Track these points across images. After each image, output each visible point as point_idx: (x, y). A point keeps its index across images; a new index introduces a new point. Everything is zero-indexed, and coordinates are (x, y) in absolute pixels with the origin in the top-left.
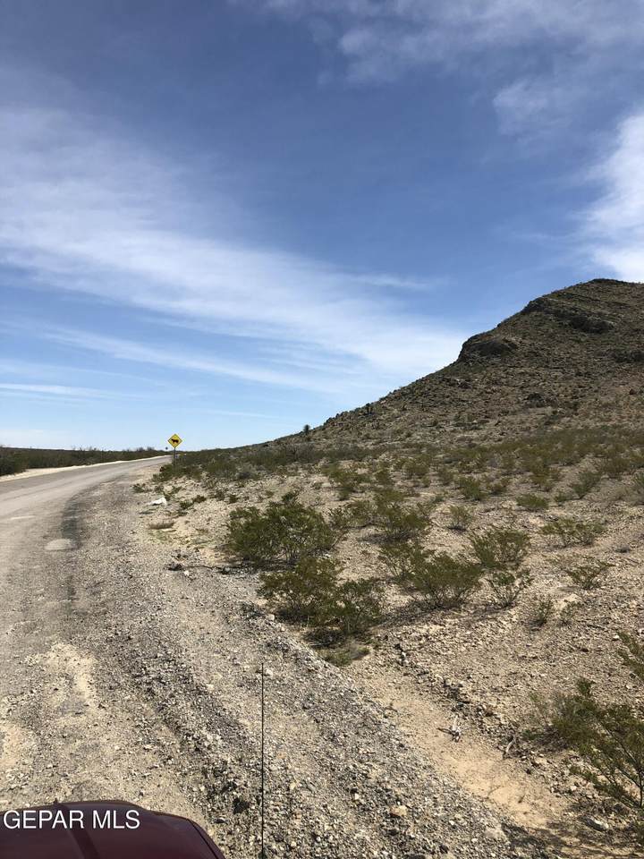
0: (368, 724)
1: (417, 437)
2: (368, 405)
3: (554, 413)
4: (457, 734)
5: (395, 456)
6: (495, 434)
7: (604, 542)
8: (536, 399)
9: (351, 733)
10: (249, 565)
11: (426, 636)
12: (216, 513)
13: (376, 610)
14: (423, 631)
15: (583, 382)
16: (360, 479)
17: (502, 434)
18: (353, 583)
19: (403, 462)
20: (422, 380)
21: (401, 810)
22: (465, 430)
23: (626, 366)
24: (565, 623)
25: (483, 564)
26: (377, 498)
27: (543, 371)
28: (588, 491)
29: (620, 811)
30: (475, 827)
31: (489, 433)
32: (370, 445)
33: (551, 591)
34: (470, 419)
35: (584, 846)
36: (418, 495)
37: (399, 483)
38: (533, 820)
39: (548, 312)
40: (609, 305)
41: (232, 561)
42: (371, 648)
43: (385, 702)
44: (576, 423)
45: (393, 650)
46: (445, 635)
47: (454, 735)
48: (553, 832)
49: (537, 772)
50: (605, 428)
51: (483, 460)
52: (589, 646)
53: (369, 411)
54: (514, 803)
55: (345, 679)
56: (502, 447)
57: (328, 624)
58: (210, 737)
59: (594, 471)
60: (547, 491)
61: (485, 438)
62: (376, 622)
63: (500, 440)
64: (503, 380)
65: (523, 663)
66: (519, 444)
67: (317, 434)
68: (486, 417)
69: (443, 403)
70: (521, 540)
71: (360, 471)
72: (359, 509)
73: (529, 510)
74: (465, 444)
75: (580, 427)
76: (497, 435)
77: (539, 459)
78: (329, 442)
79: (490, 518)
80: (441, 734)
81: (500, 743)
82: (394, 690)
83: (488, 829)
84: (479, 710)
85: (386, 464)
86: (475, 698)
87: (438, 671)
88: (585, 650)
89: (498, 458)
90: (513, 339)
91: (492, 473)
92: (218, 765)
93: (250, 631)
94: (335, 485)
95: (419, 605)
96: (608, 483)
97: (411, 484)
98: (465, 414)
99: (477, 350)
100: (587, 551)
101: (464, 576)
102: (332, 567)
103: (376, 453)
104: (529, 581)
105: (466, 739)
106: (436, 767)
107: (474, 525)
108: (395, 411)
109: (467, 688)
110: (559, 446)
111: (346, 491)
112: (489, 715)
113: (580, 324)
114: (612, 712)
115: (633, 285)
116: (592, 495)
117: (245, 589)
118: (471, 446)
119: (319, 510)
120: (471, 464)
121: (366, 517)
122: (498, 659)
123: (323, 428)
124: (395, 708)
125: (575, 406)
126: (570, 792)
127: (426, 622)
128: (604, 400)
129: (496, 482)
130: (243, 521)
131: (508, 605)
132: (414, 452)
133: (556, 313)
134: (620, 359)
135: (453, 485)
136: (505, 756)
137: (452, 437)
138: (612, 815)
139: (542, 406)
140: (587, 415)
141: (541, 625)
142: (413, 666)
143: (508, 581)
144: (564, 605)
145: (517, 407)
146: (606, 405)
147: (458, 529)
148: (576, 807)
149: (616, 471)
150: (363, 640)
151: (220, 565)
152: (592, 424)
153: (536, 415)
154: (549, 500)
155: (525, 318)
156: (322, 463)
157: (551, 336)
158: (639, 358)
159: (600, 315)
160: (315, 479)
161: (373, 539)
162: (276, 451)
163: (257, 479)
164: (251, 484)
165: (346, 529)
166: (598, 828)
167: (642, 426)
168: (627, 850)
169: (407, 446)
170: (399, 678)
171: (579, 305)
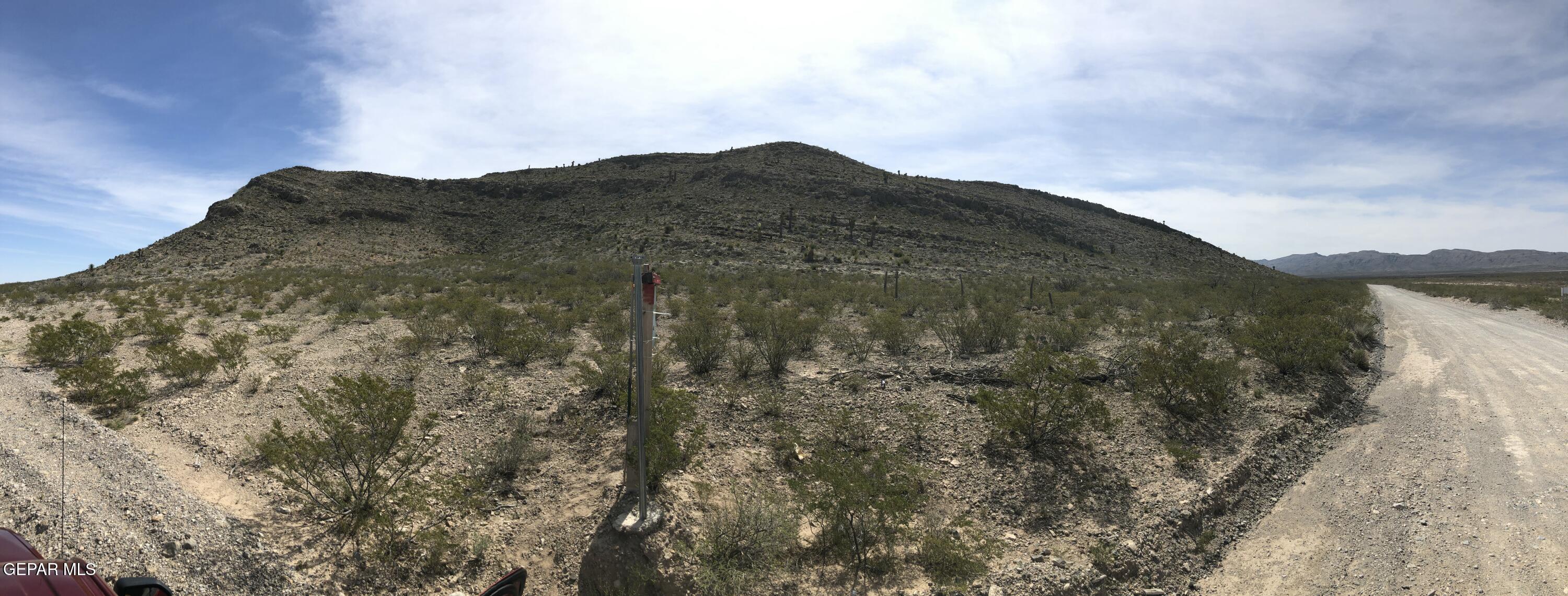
0: (138, 466)
1: (176, 274)
2: (139, 250)
3: (268, 257)
4: (199, 467)
5: (160, 287)
6: (230, 272)
7: (296, 339)
8: (255, 248)
9: (124, 472)
10: (46, 366)
11: (179, 406)
12: (19, 330)
13: (143, 390)
14: (177, 402)
15: (287, 237)
16: (133, 303)
17: (235, 272)
18: (127, 372)
19: (166, 291)
20: (180, 233)
21: (159, 516)
22: (210, 269)
23: (315, 227)
24: (269, 391)
25: (219, 357)
26: (145, 315)
27: (260, 229)
28: (288, 307)
29: (297, 500)
30: (208, 520)
31: (226, 271)
32: (141, 279)
33: (261, 371)
34: (213, 261)
35: (275, 525)
36: (175, 313)
37: (162, 305)
38: (246, 515)
39: (263, 187)
40: (305, 184)
41: (33, 362)
42: (139, 416)
43: (148, 451)
44: (282, 264)
45: (156, 417)
46: (192, 403)
47: (196, 467)
48: (257, 519)
49: (248, 484)
50: (301, 267)
51: (221, 289)
52: (284, 404)
53: (139, 255)
54: (233, 505)
55: (121, 438)
56: (234, 280)
57: (108, 403)
58: (16, 485)
59: (292, 294)
60: (261, 308)
61: (223, 275)
62: (143, 399)
63: (233, 276)
64: (236, 234)
65: (241, 418)
66: (243, 278)
67: (100, 271)
68: (224, 260)
69: (195, 250)
70: (243, 340)
71: (133, 298)
72: (131, 324)
73: (249, 321)
74: (209, 279)
75: (284, 267)
76: (231, 273)
77: (257, 287)
78: (109, 277)
79: (223, 327)
80: (188, 468)
81: (227, 470)
82: (155, 443)
83: (217, 521)
84: (213, 450)
85: (153, 293)
86: (211, 443)
87: (186, 428)
88: (281, 407)
89: (232, 288)
90: (243, 206)
91: (227, 297)
92: (23, 504)
93: (47, 411)
94: (114, 307)
95: (175, 385)
96: (302, 302)
97: (170, 306)
98: (210, 258)
99: (219, 212)
100: (285, 345)
101: (206, 364)
102: (111, 363)
103: (145, 285)
104: (246, 365)
105: (204, 469)
106: (184, 488)
107: (214, 332)
108: (160, 255)
109: (206, 437)
110: (271, 279)
111: (122, 311)
112: (220, 452)
113: (285, 196)
114: (293, 438)
116: (290, 310)
117: (44, 381)
118: (214, 280)
120: (213, 292)
121: (137, 329)
122: (227, 417)
123: (104, 267)
124: (155, 453)
125: (281, 253)
126: (268, 494)
127: (177, 397)
128: (302, 249)
129: (230, 303)
130: (41, 334)
131: (235, 381)
132: (173, 284)
133: (269, 188)
134: (312, 222)
135: (200, 306)
136: (230, 477)
137: (200, 274)
138: (293, 503)
139: (259, 252)
140: (290, 259)
141: (253, 393)
142: (169, 426)
143: (233, 366)
144: (268, 379)
145: (244, 253)
146: (303, 253)
147: (203, 335)
148: (272, 503)
149: (306, 296)
150: (134, 411)
151: (24, 366)
152: (293, 264)
153: (255, 258)
154: (262, 314)
155: (249, 190)
156: (104, 292)
157: (266, 204)
158: (323, 222)
159: (300, 191)
160: (98, 303)
161: (142, 344)
162: (66, 284)
163: (51, 303)
164: (46, 308)
165: (122, 337)
166: (285, 512)
167: (325, 265)
168: (300, 523)
169: (169, 280)
170: (159, 434)
171: (285, 184)
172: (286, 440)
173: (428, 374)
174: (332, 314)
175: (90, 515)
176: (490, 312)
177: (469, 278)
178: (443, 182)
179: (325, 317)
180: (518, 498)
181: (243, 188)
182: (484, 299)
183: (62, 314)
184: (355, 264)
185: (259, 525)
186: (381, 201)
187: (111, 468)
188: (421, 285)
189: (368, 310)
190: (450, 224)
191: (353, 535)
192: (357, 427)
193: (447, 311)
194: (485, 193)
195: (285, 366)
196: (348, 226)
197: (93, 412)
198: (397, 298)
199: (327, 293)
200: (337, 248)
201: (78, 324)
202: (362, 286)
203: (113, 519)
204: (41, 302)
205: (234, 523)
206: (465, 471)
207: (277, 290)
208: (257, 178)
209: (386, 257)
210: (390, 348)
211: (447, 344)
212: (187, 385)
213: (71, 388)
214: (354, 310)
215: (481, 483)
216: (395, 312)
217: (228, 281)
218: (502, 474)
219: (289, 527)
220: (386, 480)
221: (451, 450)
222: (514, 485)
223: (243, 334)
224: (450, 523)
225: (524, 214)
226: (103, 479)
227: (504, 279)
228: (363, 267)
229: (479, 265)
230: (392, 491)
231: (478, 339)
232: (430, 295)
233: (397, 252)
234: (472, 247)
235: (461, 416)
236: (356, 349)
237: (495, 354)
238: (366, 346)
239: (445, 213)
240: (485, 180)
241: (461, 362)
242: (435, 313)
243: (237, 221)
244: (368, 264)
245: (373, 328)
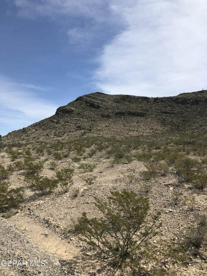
0: (16, 237)
1: (41, 139)
2: (24, 128)
3: (85, 132)
4: (47, 235)
5: (33, 146)
6: (66, 138)
7: (96, 170)
8: (79, 128)
9: (10, 241)
11: (39, 205)
13: (22, 198)
14: (38, 203)
15: (93, 123)
16: (19, 154)
17: (69, 138)
18: (14, 189)
19: (36, 147)
20: (43, 120)
22: (57, 137)
23: (105, 119)
24: (83, 196)
25: (59, 180)
26: (25, 160)
27: (81, 119)
28: (93, 155)
29: (94, 249)
30: (50, 263)
31: (65, 138)
32: (24, 142)
33: (79, 186)
34: (59, 134)
35: (83, 262)
36: (40, 159)
37: (34, 155)
38: (70, 258)
39: (83, 101)
40: (100, 100)
42: (19, 211)
43: (23, 228)
44: (91, 135)
45: (27, 210)
46: (45, 203)
47: (46, 235)
48: (75, 259)
49: (71, 242)
50: (99, 137)
51: (62, 147)
52: (89, 202)
53: (24, 130)
54: (64, 254)
55: (9, 223)
56: (68, 142)
57: (4, 204)
59: (94, 149)
60: (81, 156)
61: (63, 140)
62: (22, 202)
63: (68, 140)
64: (70, 121)
65: (69, 209)
66: (74, 142)
67: (4, 138)
68: (64, 133)
69: (50, 128)
70: (72, 171)
71: (19, 151)
72: (18, 165)
73: (75, 162)
74: (57, 141)
75: (92, 136)
76: (67, 139)
77: (79, 146)
78: (9, 141)
79: (62, 165)
80: (42, 236)
81: (61, 235)
82: (27, 224)
83: (54, 263)
84: (55, 226)
85: (29, 149)
86: (54, 223)
87: (42, 215)
88: (88, 203)
89: (67, 146)
90: (73, 109)
91: (65, 150)
94: (10, 156)
95: (37, 194)
96: (99, 153)
97: (37, 155)
98: (57, 132)
99: (61, 112)
100: (91, 173)
101: (54, 184)
102: (7, 184)
103: (26, 145)
104: (72, 184)
105: (50, 236)
106: (39, 247)
107: (58, 167)
108: (34, 130)
109: (51, 219)
110: (85, 142)
111: (14, 158)
112: (58, 227)
113: (92, 105)
114: (92, 220)
115: (107, 95)
116: (94, 156)
118: (59, 142)
119: (3, 165)
120: (58, 148)
121: (21, 167)
122: (62, 209)
123: (7, 136)
124: (26, 230)
125: (91, 130)
126: (81, 246)
127: (39, 200)
128: (99, 128)
129: (66, 153)
131: (66, 192)
132: (39, 144)
133: (85, 102)
134: (103, 116)
135: (52, 155)
136: (62, 239)
137: (53, 139)
138: (92, 251)
139: (81, 130)
140: (94, 133)
141: (76, 197)
142: (34, 215)
143: (66, 184)
144: (82, 190)
145: (74, 130)
146: (99, 130)
147: (52, 169)
148: (82, 251)
149: (100, 149)
150: (16, 208)
152: (95, 135)
154: (81, 158)
155: (76, 102)
156: (5, 148)
157: (84, 108)
158: (108, 117)
159: (98, 103)
166: (88, 255)
167: (109, 136)
168: (96, 261)
169: (37, 142)
170: (29, 219)
171: (92, 100)
172: (88, 222)
173: (155, 190)
174: (112, 159)
176: (183, 160)
177: (172, 142)
178: (161, 98)
179: (109, 160)
181: (73, 101)
182: (180, 153)
184: (121, 135)
185: (76, 262)
186: (133, 107)
188: (151, 145)
189: (127, 157)
190: (164, 117)
191: (120, 267)
192: (122, 214)
193: (163, 159)
194: (179, 103)
195: (90, 184)
196: (118, 119)
198: (140, 151)
199: (109, 149)
200: (114, 128)
202: (124, 146)
205: (63, 263)
208: (80, 97)
209: (135, 132)
210: (137, 176)
211: (163, 175)
212: (44, 194)
214: (121, 157)
216: (139, 158)
217: (65, 143)
218: (194, 245)
219: (90, 263)
220: (136, 242)
221: (166, 228)
223: (72, 168)
224: (167, 266)
225: (200, 112)
227: (189, 143)
228: (125, 137)
229: (177, 136)
230: (138, 248)
231: (178, 174)
232: (155, 150)
233: (140, 130)
234: (174, 128)
235: (171, 212)
236: (122, 176)
237: (188, 181)
238: (127, 174)
239: (162, 112)
240: (179, 97)
241: (171, 185)
242: (157, 160)
243: (70, 116)
244: (127, 136)
245: (129, 166)
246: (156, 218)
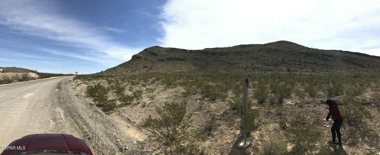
0: (113, 125)
1: (123, 73)
3: (148, 69)
5: (119, 77)
7: (155, 92)
8: (145, 67)
9: (110, 127)
10: (91, 96)
11: (124, 110)
13: (115, 105)
15: (153, 64)
17: (139, 73)
18: (111, 100)
19: (121, 78)
20: (124, 63)
21: (119, 140)
22: (132, 72)
23: (161, 62)
24: (148, 106)
25: (135, 97)
26: (115, 84)
27: (147, 62)
28: (153, 83)
29: (155, 136)
30: (132, 142)
32: (114, 75)
33: (146, 101)
34: (133, 70)
35: (149, 143)
36: (123, 84)
37: (120, 82)
38: (141, 140)
39: (148, 51)
40: (158, 51)
41: (88, 95)
42: (114, 112)
43: (116, 121)
44: (152, 71)
45: (118, 112)
46: (127, 109)
47: (128, 127)
48: (144, 141)
49: (142, 132)
50: (157, 72)
51: (135, 78)
52: (152, 110)
53: (114, 68)
54: (139, 138)
55: (109, 117)
56: (139, 75)
57: (106, 108)
59: (154, 79)
60: (147, 83)
61: (136, 74)
62: (115, 107)
64: (139, 63)
65: (141, 113)
66: (142, 75)
68: (136, 70)
69: (128, 67)
70: (142, 92)
71: (112, 80)
72: (112, 87)
73: (143, 87)
77: (145, 78)
78: (107, 74)
79: (136, 88)
80: (126, 127)
81: (136, 128)
82: (118, 120)
83: (134, 142)
84: (133, 122)
85: (117, 78)
86: (132, 120)
87: (126, 116)
88: (151, 110)
89: (138, 78)
90: (141, 56)
91: (137, 80)
93: (91, 108)
95: (123, 104)
96: (157, 82)
97: (122, 82)
99: (135, 57)
100: (152, 93)
101: (131, 99)
102: (107, 97)
103: (115, 76)
104: (142, 99)
105: (130, 128)
106: (125, 133)
107: (133, 90)
108: (119, 68)
109: (131, 119)
110: (149, 75)
111: (109, 83)
112: (135, 123)
113: (153, 54)
114: (154, 120)
116: (154, 84)
117: (90, 100)
118: (133, 75)
119: (104, 86)
120: (133, 79)
122: (136, 113)
123: (105, 71)
124: (118, 122)
125: (152, 68)
126: (147, 134)
127: (124, 107)
128: (157, 67)
129: (138, 82)
130: (90, 88)
131: (139, 103)
132: (123, 76)
133: (149, 52)
134: (160, 60)
135: (130, 82)
136: (137, 130)
137: (130, 73)
141: (144, 107)
142: (121, 115)
143: (139, 99)
144: (148, 103)
145: (142, 68)
146: (157, 68)
147: (130, 90)
148: (148, 137)
149: (158, 80)
150: (112, 110)
151: (86, 96)
152: (154, 71)
153: (145, 70)
154: (147, 85)
155: (144, 52)
156: (105, 78)
157: (148, 55)
158: (163, 60)
159: (156, 52)
160: (104, 81)
161: (115, 92)
162: (96, 75)
163: (92, 80)
164: (91, 81)
165: (109, 90)
166: (152, 139)
167: (163, 72)
168: (156, 143)
169: (121, 75)
170: (119, 117)
171: (153, 50)
172: (152, 121)
173: (190, 102)
174: (165, 85)
175: (101, 137)
176: (206, 85)
177: (200, 76)
178: (194, 50)
179: (163, 86)
180: (212, 136)
181: (142, 51)
182: (204, 82)
183: (95, 83)
184: (171, 72)
185: (145, 143)
186: (178, 55)
187: (107, 125)
188: (188, 77)
189: (174, 85)
190: (195, 62)
191: (170, 146)
192: (171, 116)
193: (195, 85)
194: (204, 53)
195: (152, 99)
196: (169, 62)
197: (102, 110)
198: (182, 81)
199: (164, 79)
200: (166, 68)
201: (99, 87)
202: (173, 78)
203: (107, 139)
204: (90, 80)
205: (138, 142)
206: (199, 129)
207: (150, 78)
208: (146, 49)
209: (179, 70)
210: (180, 95)
211: (194, 94)
212: (127, 104)
213: (97, 103)
214: (170, 84)
215: (203, 132)
216: (181, 85)
217: (137, 76)
218: (208, 129)
219: (153, 144)
220: (178, 131)
221: (195, 123)
222: (211, 132)
223: (141, 90)
224: (195, 143)
225: (216, 59)
226: (104, 128)
227: (210, 76)
228: (173, 73)
229: (203, 72)
230: (180, 135)
231: (202, 93)
232: (190, 80)
233: (182, 68)
234: (201, 68)
235: (198, 114)
236: (171, 95)
237: (207, 97)
238: (174, 94)
239: (194, 59)
240: (204, 50)
241: (198, 99)
242: (191, 86)
243: (139, 60)
244: (174, 72)
245: (175, 89)
246: (189, 117)
